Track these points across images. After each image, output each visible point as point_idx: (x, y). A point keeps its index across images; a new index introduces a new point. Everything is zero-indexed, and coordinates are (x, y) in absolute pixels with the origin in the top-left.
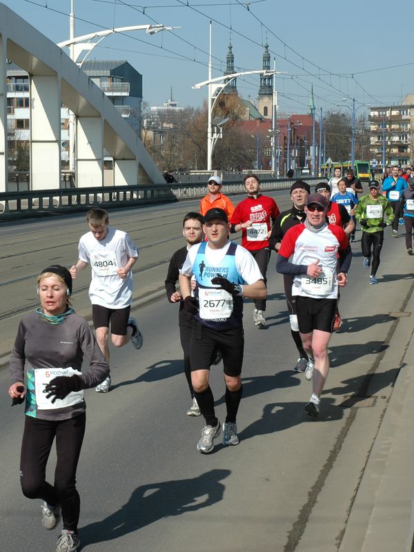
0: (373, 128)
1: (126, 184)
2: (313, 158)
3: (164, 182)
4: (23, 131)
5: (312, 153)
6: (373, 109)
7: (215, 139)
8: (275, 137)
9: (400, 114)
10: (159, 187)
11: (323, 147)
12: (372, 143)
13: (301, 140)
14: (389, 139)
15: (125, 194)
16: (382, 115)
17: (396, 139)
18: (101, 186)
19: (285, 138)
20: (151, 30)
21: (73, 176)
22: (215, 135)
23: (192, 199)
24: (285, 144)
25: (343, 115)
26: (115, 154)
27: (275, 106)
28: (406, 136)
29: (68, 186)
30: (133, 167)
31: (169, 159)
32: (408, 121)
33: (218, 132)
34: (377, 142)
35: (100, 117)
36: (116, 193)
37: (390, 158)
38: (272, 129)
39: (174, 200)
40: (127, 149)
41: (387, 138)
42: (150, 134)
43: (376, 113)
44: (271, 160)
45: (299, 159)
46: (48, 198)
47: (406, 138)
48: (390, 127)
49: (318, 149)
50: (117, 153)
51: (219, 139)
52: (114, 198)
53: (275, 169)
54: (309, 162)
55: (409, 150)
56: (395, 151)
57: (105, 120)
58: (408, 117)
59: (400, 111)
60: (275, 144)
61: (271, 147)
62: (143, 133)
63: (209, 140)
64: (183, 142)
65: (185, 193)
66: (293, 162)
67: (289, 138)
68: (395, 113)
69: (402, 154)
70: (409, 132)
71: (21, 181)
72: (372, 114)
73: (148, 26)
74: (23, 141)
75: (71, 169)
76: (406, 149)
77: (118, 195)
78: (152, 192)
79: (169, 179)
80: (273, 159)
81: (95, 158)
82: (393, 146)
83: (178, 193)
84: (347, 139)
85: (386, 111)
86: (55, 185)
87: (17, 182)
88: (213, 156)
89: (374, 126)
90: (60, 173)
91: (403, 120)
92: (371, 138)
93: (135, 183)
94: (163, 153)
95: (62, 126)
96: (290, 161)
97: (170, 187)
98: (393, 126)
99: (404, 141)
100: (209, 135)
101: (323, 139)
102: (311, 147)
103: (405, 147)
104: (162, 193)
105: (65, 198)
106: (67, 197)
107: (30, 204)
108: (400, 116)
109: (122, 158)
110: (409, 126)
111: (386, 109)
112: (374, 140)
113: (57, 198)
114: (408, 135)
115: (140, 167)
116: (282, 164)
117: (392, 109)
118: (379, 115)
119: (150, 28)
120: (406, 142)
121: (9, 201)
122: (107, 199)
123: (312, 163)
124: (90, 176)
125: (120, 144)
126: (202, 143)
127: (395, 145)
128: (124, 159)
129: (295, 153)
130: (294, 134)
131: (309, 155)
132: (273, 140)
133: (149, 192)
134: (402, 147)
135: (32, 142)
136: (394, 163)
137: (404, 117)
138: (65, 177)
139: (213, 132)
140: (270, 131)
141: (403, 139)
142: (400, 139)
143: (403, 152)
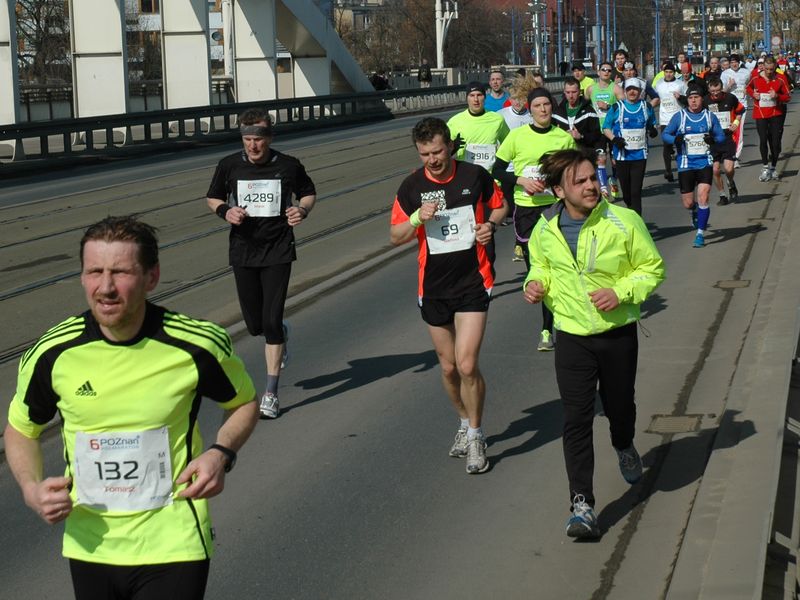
1: (313, 94)
2: (598, 44)
3: (370, 88)
4: (151, 16)
5: (596, 36)
7: (447, 21)
8: (539, 15)
10: (364, 97)
11: (611, 27)
12: (685, 19)
13: (579, 17)
14: (711, 11)
15: (311, 110)
17: (721, 11)
18: (274, 98)
19: (554, 14)
21: (230, 85)
22: (447, 14)
23: (414, 113)
24: (555, 24)
26: (294, 49)
28: (737, 7)
29: (224, 101)
30: (323, 67)
31: (378, 54)
33: (452, 9)
34: (694, 17)
36: (297, 109)
37: (714, 39)
38: (534, 2)
39: (388, 116)
40: (312, 40)
41: (708, 9)
42: (348, 14)
44: (533, 49)
45: (575, 45)
46: (193, 120)
47: (737, 10)
49: (605, 30)
50: (297, 48)
51: (453, 20)
52: (296, 116)
53: (541, 63)
54: (591, 50)
55: (741, 27)
56: (721, 29)
60: (540, 24)
61: (534, 30)
62: (337, 13)
63: (438, 22)
64: (399, 26)
65: (404, 104)
66: (568, 51)
67: (560, 14)
69: (732, 34)
71: (150, 95)
74: (152, 32)
75: (227, 73)
76: (738, 26)
77: (301, 111)
78: (354, 105)
79: (379, 83)
80: (537, 48)
81: (263, 56)
82: (717, 22)
83: (393, 105)
84: (648, 13)
86: (204, 100)
87: (145, 97)
88: (445, 47)
90: (211, 80)
92: (685, 11)
93: (326, 92)
94: (369, 42)
95: (211, 8)
96: (563, 51)
97: (381, 96)
99: (733, 14)
100: (438, 14)
101: (611, 14)
102: (594, 28)
103: (737, 22)
104: (369, 106)
105: (219, 120)
106: (222, 118)
107: (166, 130)
109: (304, 53)
112: (688, 14)
113: (206, 120)
114: (739, 5)
115: (334, 67)
116: (550, 55)
120: (737, 15)
121: (132, 127)
122: (284, 118)
123: (596, 52)
124: (256, 83)
125: (301, 34)
126: (427, 26)
127: (720, 20)
128: (307, 56)
129: (570, 37)
130: (568, 8)
131: (592, 39)
132: (535, 18)
133: (348, 105)
134: (731, 23)
135: (164, 34)
136: (720, 48)
138: (218, 86)
139: (443, 10)
140: (530, 5)
141: (732, 11)
142: (728, 11)
143: (733, 30)
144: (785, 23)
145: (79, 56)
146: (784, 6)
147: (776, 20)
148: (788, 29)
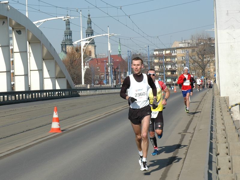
0: (156, 61)
6: (156, 50)
7: (85, 69)
8: (110, 67)
9: (171, 52)
16: (161, 54)
17: (169, 67)
20: (64, 19)
22: (86, 67)
25: (140, 54)
27: (110, 51)
28: (175, 65)
32: (175, 57)
33: (87, 65)
34: (158, 69)
35: (54, 59)
37: (167, 77)
38: (108, 63)
39: (79, 96)
43: (157, 53)
48: (166, 60)
55: (177, 73)
56: (169, 73)
57: (55, 61)
58: (175, 54)
59: (171, 51)
60: (111, 70)
63: (82, 70)
68: (168, 52)
70: (176, 63)
72: (155, 53)
73: (63, 17)
76: (175, 72)
82: (167, 71)
85: (162, 51)
89: (157, 60)
91: (173, 56)
92: (155, 67)
98: (167, 60)
99: (173, 68)
100: (82, 67)
103: (175, 71)
108: (170, 54)
110: (176, 59)
111: (163, 50)
112: (157, 68)
115: (67, 81)
117: (166, 50)
118: (159, 54)
119: (64, 18)
120: (175, 68)
127: (169, 70)
128: (60, 78)
132: (109, 68)
134: (173, 72)
136: (169, 81)
137: (173, 54)
139: (84, 66)
140: (107, 64)
141: (173, 67)
142: (171, 67)
143: (174, 74)
144: (193, 71)
145: (16, 76)
146: (193, 64)
147: (190, 70)
148: (194, 73)
